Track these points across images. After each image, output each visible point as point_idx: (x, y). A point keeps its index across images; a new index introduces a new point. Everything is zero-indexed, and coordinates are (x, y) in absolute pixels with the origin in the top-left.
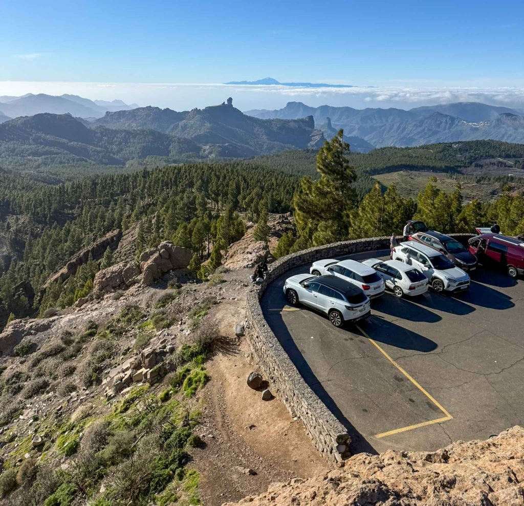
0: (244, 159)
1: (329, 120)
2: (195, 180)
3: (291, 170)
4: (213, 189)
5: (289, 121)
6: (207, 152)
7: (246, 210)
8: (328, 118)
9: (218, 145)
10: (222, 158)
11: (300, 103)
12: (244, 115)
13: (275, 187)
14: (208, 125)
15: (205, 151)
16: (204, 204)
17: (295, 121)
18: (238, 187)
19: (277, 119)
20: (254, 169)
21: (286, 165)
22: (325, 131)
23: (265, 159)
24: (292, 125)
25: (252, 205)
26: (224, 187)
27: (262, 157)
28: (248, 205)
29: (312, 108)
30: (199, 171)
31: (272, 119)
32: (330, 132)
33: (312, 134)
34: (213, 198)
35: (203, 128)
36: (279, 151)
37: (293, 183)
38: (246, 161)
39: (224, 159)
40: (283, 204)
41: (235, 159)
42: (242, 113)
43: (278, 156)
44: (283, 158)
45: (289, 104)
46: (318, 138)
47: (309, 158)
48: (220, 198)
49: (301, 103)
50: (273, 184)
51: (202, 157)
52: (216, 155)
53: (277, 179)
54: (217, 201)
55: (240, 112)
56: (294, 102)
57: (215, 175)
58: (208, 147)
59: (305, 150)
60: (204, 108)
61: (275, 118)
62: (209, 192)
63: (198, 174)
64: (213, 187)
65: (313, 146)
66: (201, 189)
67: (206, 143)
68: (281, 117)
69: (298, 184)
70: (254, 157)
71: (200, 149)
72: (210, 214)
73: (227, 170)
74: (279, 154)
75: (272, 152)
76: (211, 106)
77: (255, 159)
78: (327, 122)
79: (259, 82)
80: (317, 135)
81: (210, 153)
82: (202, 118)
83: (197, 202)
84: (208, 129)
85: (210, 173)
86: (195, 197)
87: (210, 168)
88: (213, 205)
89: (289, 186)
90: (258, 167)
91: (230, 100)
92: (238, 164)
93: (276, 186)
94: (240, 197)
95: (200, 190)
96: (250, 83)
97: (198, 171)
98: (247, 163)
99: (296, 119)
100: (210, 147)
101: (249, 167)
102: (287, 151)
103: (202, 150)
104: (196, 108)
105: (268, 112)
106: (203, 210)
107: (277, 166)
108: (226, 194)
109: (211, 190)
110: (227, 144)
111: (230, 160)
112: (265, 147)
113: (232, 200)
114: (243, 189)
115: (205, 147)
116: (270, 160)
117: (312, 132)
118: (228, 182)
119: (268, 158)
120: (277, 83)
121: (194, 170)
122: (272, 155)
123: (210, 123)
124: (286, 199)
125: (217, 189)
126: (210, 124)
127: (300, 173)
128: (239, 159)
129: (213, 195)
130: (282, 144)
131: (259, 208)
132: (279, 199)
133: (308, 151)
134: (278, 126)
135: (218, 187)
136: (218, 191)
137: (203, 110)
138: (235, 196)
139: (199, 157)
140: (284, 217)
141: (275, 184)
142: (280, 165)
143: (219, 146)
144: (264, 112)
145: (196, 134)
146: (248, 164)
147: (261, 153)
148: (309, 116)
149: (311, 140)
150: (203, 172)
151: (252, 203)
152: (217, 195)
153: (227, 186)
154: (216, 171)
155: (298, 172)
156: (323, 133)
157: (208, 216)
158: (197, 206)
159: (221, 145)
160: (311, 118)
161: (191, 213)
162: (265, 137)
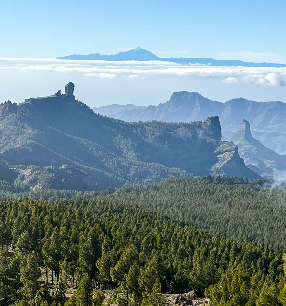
0: (96, 195)
1: (247, 124)
2: (14, 231)
3: (180, 214)
4: (51, 247)
5: (175, 126)
6: (27, 181)
7: (114, 285)
8: (245, 121)
9: (47, 167)
10: (55, 192)
11: (195, 94)
12: (95, 114)
13: (158, 244)
14: (30, 131)
15: (23, 178)
16: (35, 275)
17: (186, 126)
18: (96, 243)
19: (154, 122)
20: (114, 211)
21: (172, 204)
22: (241, 145)
23: (133, 194)
24: (181, 132)
25: (127, 277)
26: (69, 244)
27: (128, 191)
28: (120, 276)
29: (217, 104)
30: (21, 214)
31: (145, 121)
32: (249, 146)
33: (218, 149)
34: (49, 265)
35: (20, 137)
36: (158, 180)
37: (190, 239)
38: (98, 197)
39: (59, 194)
40: (176, 277)
41: (78, 194)
42: (92, 111)
43: (156, 188)
44: (166, 192)
45: (176, 95)
46: (227, 157)
47: (213, 193)
48: (62, 264)
49: (197, 93)
50: (154, 239)
51: (19, 190)
52: (44, 187)
53: (160, 230)
54: (57, 270)
55: (89, 108)
56: (185, 92)
57: (51, 221)
58: (29, 171)
59: (205, 178)
60: (23, 101)
61: (151, 120)
62: (43, 252)
63: (20, 219)
64: (49, 244)
65: (218, 171)
66: (27, 247)
67: (26, 165)
68: (162, 118)
69: (199, 240)
70: (114, 191)
71: (14, 174)
72: (47, 292)
73: (71, 212)
74: (159, 184)
75: (145, 181)
76: (35, 97)
77: (115, 193)
78: (243, 127)
79: (121, 56)
80: (226, 151)
81: (34, 182)
82: (20, 119)
83: (22, 270)
84: (30, 138)
85: (42, 218)
86: (17, 263)
87: (40, 209)
88: (50, 278)
89: (184, 242)
90: (123, 209)
91: (70, 87)
92: (86, 203)
93: (161, 243)
94: (100, 263)
95: (25, 249)
96: (105, 58)
97: (19, 214)
98: (102, 201)
99: (188, 121)
100: (33, 171)
101: (107, 208)
102: (173, 181)
103: (19, 176)
104: (9, 102)
105: (138, 110)
106: (33, 286)
107: (156, 207)
108: (74, 257)
109: (47, 248)
110: (63, 166)
111: (69, 196)
112: (133, 172)
113: (86, 268)
114: (106, 247)
115: (23, 172)
116: (142, 196)
117: (217, 145)
118: (77, 235)
119: (138, 193)
120: (154, 57)
121: (12, 212)
122: (145, 187)
123: (33, 128)
124: (183, 267)
125: (58, 247)
126: (33, 130)
127: (196, 220)
128: (86, 193)
129: (50, 259)
130: (165, 168)
131: (141, 281)
132: (169, 266)
133: (211, 179)
134: (157, 134)
135: (59, 243)
136: (59, 251)
137: (22, 105)
138: (92, 259)
139: (14, 190)
140: (185, 299)
141: (158, 239)
142: (160, 204)
143: (50, 170)
144: (130, 109)
145: (7, 148)
146: (105, 203)
147: (124, 182)
148: (212, 118)
149: (217, 161)
150: (29, 216)
151: (127, 272)
152: (58, 257)
153: (76, 241)
154: (51, 215)
155: (194, 218)
156: (236, 149)
157: (43, 297)
158: (22, 279)
159: (52, 168)
160: (215, 120)
161: (10, 291)
162: (131, 154)
